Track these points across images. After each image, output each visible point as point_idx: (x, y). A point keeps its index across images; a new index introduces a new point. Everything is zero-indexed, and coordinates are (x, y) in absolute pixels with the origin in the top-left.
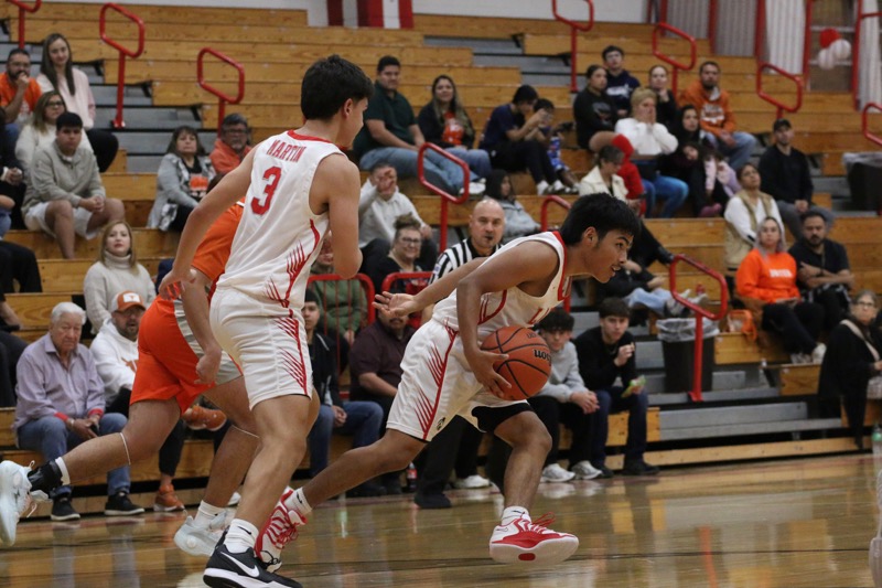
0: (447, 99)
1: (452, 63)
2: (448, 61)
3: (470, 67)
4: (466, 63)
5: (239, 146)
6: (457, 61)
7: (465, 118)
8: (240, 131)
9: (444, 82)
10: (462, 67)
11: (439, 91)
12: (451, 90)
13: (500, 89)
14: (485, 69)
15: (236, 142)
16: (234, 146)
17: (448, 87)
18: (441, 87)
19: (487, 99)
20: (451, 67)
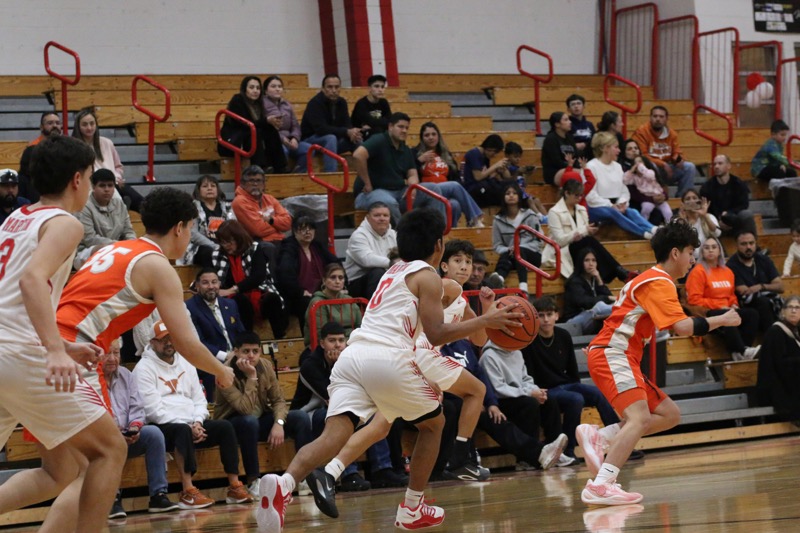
0: (434, 144)
1: (432, 115)
2: (430, 113)
3: (449, 118)
4: (445, 114)
5: (258, 193)
6: (438, 113)
8: (258, 180)
9: (429, 130)
10: (442, 118)
11: (425, 138)
12: (436, 138)
13: (475, 135)
14: (462, 118)
15: (254, 190)
16: (253, 193)
17: (434, 134)
18: (428, 135)
19: (464, 144)
20: (433, 118)
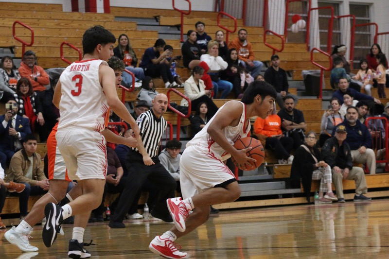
0: (125, 45)
1: (127, 29)
2: (125, 28)
3: (135, 31)
4: (134, 29)
5: (32, 65)
6: (129, 28)
7: (133, 53)
8: (32, 58)
9: (123, 37)
10: (132, 30)
11: (121, 41)
12: (127, 41)
13: (149, 40)
14: (142, 31)
15: (30, 63)
16: (29, 65)
17: (125, 39)
18: (122, 40)
19: (143, 45)
20: (127, 30)
